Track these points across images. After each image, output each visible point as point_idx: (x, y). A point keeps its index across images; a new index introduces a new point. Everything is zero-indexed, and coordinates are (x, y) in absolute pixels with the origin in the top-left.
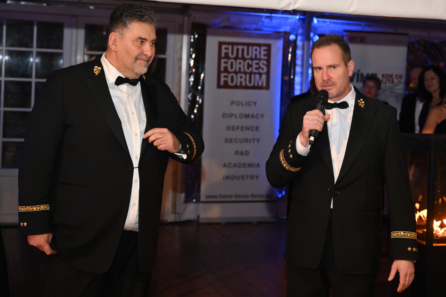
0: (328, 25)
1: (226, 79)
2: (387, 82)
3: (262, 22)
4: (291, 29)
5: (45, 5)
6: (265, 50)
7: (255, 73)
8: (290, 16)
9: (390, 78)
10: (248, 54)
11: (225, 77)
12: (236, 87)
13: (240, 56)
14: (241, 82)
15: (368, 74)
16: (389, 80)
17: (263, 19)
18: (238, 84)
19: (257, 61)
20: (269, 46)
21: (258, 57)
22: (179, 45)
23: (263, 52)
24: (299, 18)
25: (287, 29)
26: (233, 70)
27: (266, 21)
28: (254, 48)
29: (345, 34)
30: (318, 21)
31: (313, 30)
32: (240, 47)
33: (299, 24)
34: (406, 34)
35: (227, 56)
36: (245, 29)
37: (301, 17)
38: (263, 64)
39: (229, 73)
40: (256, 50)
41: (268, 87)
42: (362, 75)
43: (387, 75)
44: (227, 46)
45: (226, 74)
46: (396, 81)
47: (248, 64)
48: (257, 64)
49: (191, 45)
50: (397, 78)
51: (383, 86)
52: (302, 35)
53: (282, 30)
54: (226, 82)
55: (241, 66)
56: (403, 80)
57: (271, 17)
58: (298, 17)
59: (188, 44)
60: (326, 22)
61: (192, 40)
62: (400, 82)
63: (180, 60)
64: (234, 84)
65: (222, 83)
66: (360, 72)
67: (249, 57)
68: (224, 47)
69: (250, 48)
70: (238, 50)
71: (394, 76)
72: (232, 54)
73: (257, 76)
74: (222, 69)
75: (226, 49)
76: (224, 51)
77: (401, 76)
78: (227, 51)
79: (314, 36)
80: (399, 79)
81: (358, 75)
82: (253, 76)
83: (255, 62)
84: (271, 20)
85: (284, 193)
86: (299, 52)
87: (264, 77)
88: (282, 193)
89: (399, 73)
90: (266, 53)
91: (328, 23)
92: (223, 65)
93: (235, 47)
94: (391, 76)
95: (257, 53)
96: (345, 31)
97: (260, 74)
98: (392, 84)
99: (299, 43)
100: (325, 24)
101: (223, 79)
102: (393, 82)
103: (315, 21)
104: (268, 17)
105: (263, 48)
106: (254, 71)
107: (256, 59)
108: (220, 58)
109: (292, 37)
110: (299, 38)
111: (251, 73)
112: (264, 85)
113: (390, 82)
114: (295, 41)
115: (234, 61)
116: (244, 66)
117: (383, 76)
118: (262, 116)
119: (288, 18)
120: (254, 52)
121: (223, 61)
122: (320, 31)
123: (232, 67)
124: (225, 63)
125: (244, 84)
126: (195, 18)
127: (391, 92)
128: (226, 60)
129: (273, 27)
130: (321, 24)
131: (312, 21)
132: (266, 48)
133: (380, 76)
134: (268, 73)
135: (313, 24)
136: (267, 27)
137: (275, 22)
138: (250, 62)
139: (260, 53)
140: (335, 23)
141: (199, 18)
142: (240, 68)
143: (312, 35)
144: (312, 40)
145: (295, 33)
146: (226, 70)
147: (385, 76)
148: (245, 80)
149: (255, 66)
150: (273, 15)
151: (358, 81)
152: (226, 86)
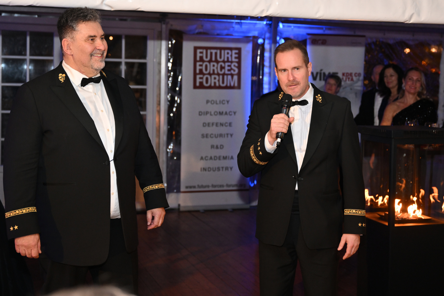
0: (292, 29)
1: (201, 80)
2: (347, 79)
3: (233, 27)
4: (259, 34)
5: (36, 16)
6: (236, 53)
7: (227, 75)
8: (258, 22)
9: (349, 77)
10: (221, 57)
11: (200, 78)
12: (210, 87)
13: (213, 59)
14: (215, 83)
15: (329, 73)
16: (349, 78)
17: (234, 25)
18: (213, 85)
19: (229, 64)
20: (239, 49)
21: (230, 60)
22: (158, 51)
23: (234, 56)
24: (267, 24)
25: (256, 33)
26: (208, 72)
27: (237, 27)
28: (226, 51)
29: (308, 37)
30: (283, 26)
31: (279, 34)
32: (214, 51)
33: (266, 28)
34: (364, 36)
35: (201, 59)
36: (218, 35)
37: (268, 22)
38: (235, 66)
39: (204, 74)
40: (228, 53)
41: (239, 87)
42: (324, 74)
43: (347, 73)
44: (201, 50)
45: (201, 76)
46: (355, 78)
47: (221, 66)
48: (229, 66)
49: (169, 50)
50: (355, 76)
51: (343, 83)
52: (269, 39)
53: (250, 35)
54: (201, 83)
55: (215, 68)
56: (362, 78)
57: (241, 23)
58: (265, 23)
59: (166, 49)
60: (291, 26)
61: (170, 46)
62: (358, 80)
63: (160, 64)
64: (208, 85)
65: (198, 84)
66: (322, 72)
67: (222, 59)
68: (198, 51)
69: (223, 51)
70: (211, 53)
71: (353, 75)
72: (207, 57)
73: (230, 77)
74: (198, 71)
75: (201, 53)
76: (199, 55)
77: (359, 75)
78: (201, 55)
79: (280, 39)
80: (358, 77)
81: (321, 74)
82: (225, 77)
83: (227, 64)
84: (241, 26)
85: (255, 182)
86: (267, 55)
87: (236, 77)
88: (254, 182)
89: (358, 72)
90: (237, 56)
91: (292, 27)
92: (198, 68)
93: (209, 51)
94: (351, 74)
95: (229, 56)
96: (308, 34)
97: (232, 75)
98: (352, 82)
99: (267, 46)
100: (290, 29)
101: (198, 80)
102: (352, 80)
103: (281, 25)
104: (238, 23)
105: (234, 52)
106: (227, 72)
107: (228, 61)
108: (195, 61)
109: (260, 41)
110: (267, 42)
111: (223, 75)
112: (236, 85)
113: (350, 79)
114: (263, 45)
115: (208, 64)
116: (217, 68)
117: (343, 74)
118: (235, 113)
119: (256, 23)
120: (226, 56)
121: (198, 64)
122: (286, 35)
123: (206, 70)
124: (201, 65)
125: (217, 84)
126: (172, 25)
127: (351, 89)
128: (201, 63)
129: (243, 32)
130: (286, 28)
131: (278, 25)
132: (237, 51)
133: (340, 75)
134: (239, 75)
135: (279, 29)
136: (237, 32)
137: (244, 27)
138: (223, 64)
139: (231, 56)
140: (299, 27)
141: (177, 25)
142: (214, 70)
143: (278, 38)
144: (279, 43)
145: (263, 37)
146: (201, 72)
147: (345, 75)
148: (219, 81)
149: (227, 68)
150: (243, 21)
151: (320, 79)
152: (202, 86)
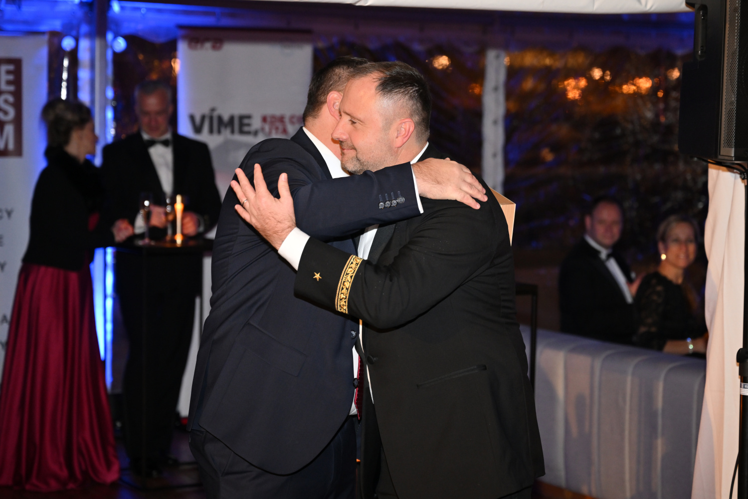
0: (143, 15)
2: (274, 131)
3: (2, 11)
4: (64, 26)
9: (278, 124)
16: (277, 128)
17: (3, 6)
25: (57, 25)
27: (9, 10)
29: (181, 32)
30: (122, 8)
31: (112, 27)
33: (80, 13)
43: (273, 117)
46: (290, 128)
50: (292, 122)
53: (43, 28)
60: (139, 9)
71: (287, 120)
79: (115, 37)
81: (211, 118)
84: (19, 7)
86: (84, 75)
91: (143, 11)
94: (281, 119)
96: (181, 27)
99: (84, 55)
100: (137, 14)
102: (285, 131)
103: (116, 6)
109: (68, 43)
110: (84, 44)
113: (279, 131)
117: (264, 119)
118: (9, 213)
119: (55, 2)
122: (129, 29)
129: (26, 22)
130: (128, 13)
131: (109, 7)
135: (110, 14)
136: (11, 21)
137: (28, 10)
140: (159, 11)
143: (110, 37)
144: (112, 47)
145: (74, 33)
147: (269, 119)
151: (211, 131)
